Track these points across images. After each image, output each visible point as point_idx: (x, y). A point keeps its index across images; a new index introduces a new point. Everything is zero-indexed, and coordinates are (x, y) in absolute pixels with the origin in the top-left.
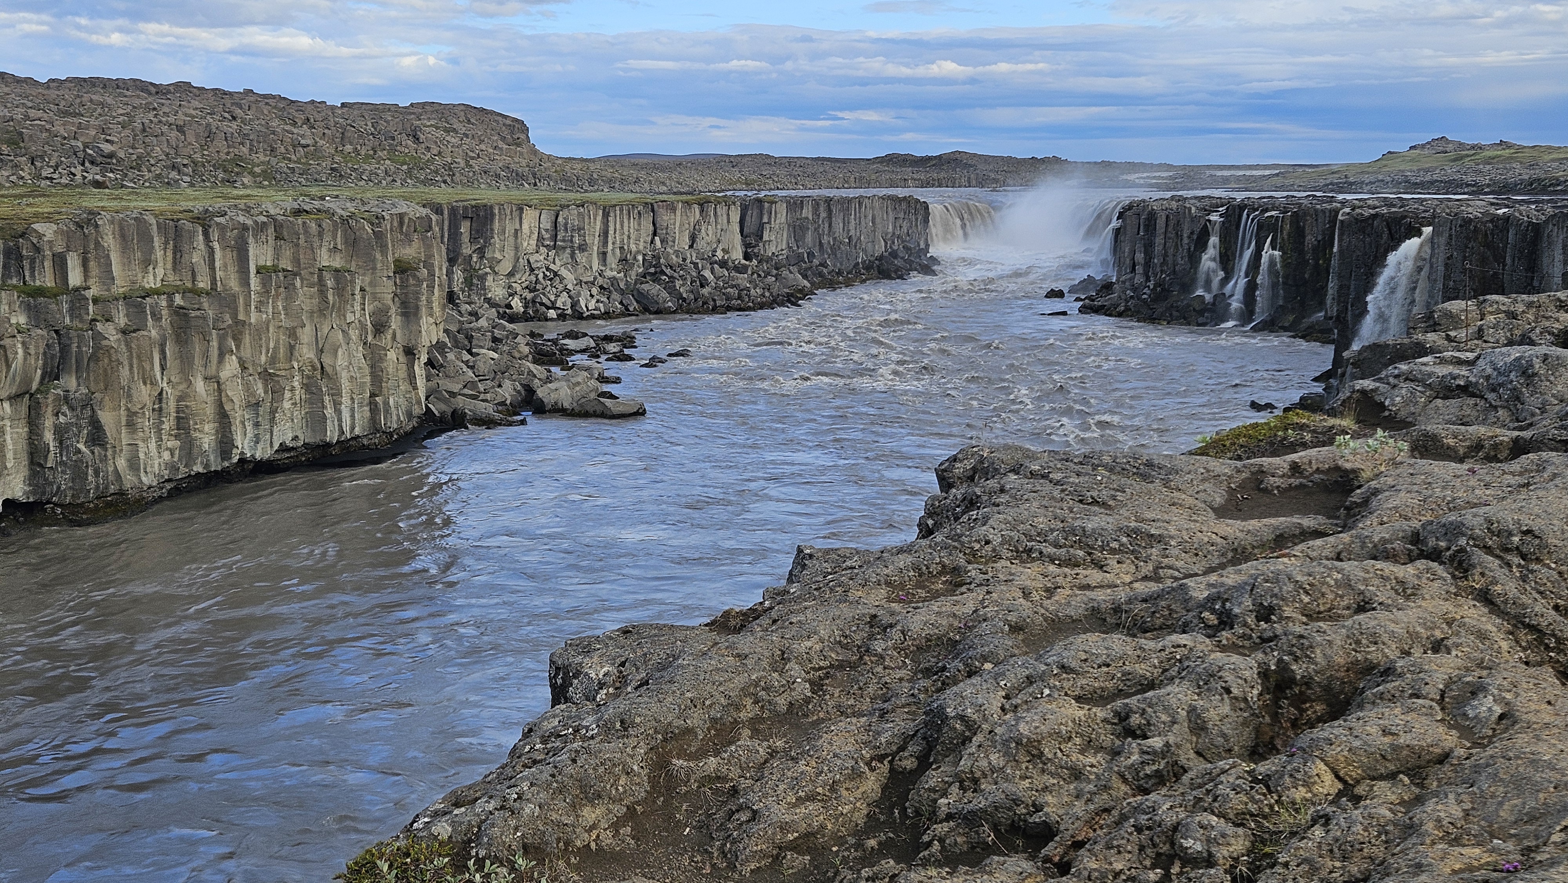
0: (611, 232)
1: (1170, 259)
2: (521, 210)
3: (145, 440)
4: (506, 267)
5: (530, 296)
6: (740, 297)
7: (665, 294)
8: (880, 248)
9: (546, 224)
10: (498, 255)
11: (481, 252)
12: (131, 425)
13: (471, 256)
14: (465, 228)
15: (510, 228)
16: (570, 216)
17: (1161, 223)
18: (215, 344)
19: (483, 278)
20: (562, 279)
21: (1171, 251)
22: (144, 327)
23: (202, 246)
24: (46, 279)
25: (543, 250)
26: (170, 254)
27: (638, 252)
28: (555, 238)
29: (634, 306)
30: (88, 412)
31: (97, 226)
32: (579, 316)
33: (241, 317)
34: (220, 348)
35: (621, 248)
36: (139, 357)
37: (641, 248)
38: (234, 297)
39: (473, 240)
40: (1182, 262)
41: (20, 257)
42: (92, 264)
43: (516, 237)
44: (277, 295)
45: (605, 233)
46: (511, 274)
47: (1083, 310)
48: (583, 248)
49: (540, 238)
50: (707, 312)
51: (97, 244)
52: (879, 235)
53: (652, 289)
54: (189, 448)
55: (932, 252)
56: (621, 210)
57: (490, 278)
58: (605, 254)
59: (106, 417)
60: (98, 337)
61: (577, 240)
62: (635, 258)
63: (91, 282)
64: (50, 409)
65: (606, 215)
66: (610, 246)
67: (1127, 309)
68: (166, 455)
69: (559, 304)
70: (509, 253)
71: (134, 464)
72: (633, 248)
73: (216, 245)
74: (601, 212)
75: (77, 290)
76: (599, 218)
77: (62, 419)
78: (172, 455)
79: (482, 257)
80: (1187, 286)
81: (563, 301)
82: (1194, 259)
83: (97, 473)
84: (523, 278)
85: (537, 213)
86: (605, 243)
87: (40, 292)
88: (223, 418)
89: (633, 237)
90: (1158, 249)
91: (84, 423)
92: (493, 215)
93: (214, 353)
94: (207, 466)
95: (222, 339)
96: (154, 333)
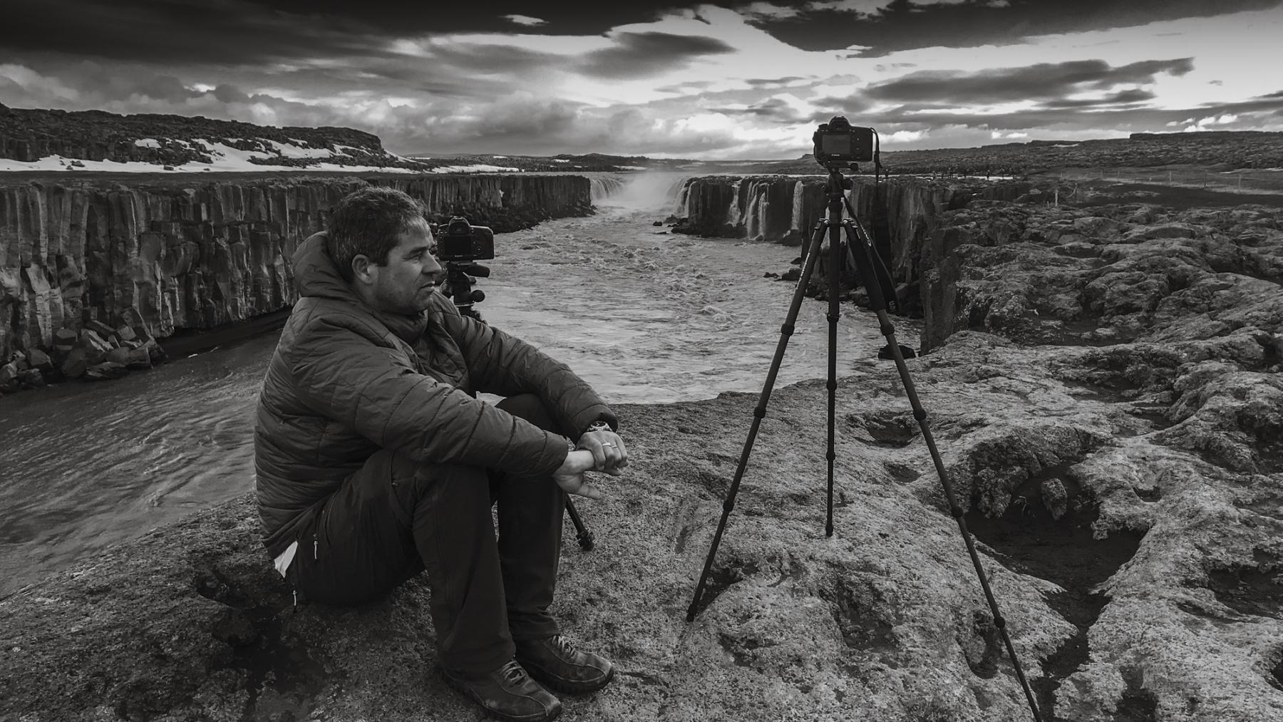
0: (437, 193)
3: (240, 297)
8: (568, 202)
12: (233, 290)
16: (417, 185)
18: (271, 249)
22: (239, 240)
23: (263, 200)
24: (190, 217)
26: (248, 203)
27: (451, 203)
30: (213, 283)
31: (214, 190)
33: (283, 235)
34: (274, 251)
36: (237, 256)
37: (453, 201)
38: (279, 226)
41: (179, 206)
42: (212, 209)
44: (299, 224)
47: (673, 231)
51: (214, 198)
52: (567, 195)
54: (260, 300)
55: (593, 203)
56: (442, 182)
59: (221, 285)
60: (218, 245)
62: (450, 206)
63: (212, 218)
64: (196, 281)
66: (437, 200)
68: (249, 305)
71: (235, 308)
73: (270, 199)
74: (432, 183)
75: (206, 222)
76: (432, 186)
77: (201, 287)
78: (252, 304)
80: (723, 219)
82: (727, 205)
83: (218, 312)
87: (188, 223)
88: (276, 286)
89: (448, 196)
91: (211, 288)
93: (271, 253)
94: (268, 310)
95: (275, 246)
96: (243, 243)
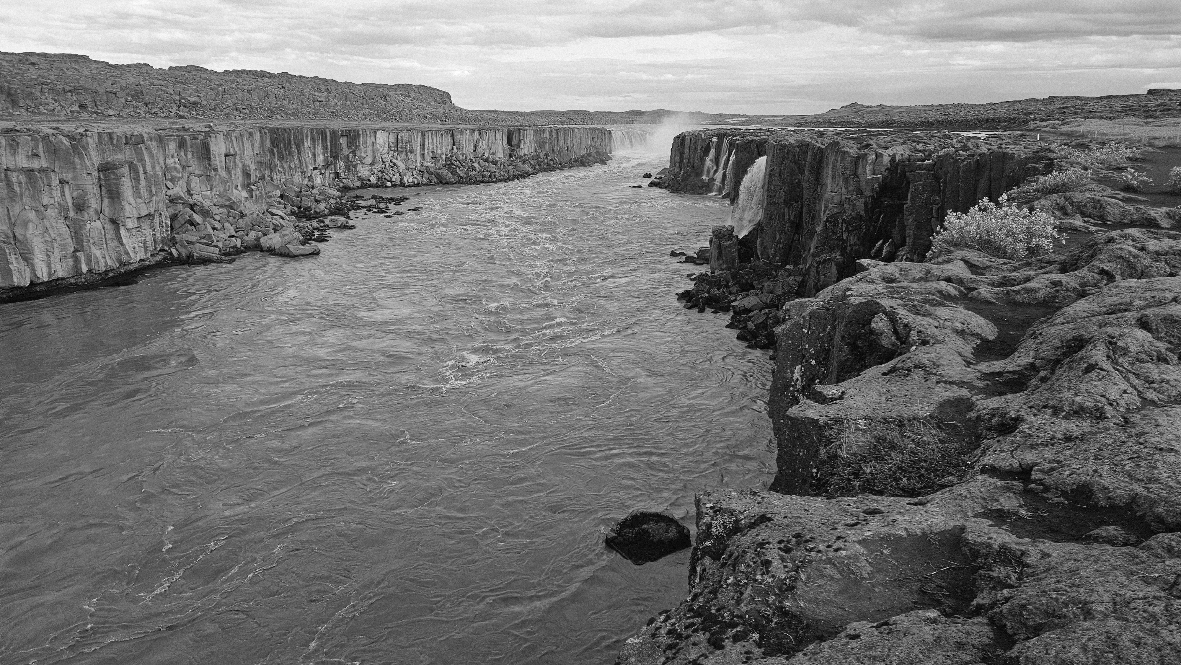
0: (426, 144)
1: (691, 160)
2: (375, 132)
4: (369, 160)
5: (380, 174)
6: (490, 176)
7: (450, 175)
8: (584, 152)
9: (392, 139)
10: (364, 155)
11: (354, 153)
13: (348, 155)
14: (343, 141)
15: (369, 141)
16: (404, 136)
17: (687, 142)
19: (355, 166)
20: (398, 167)
21: (692, 156)
25: (391, 153)
27: (443, 154)
28: (397, 146)
29: (435, 180)
32: (402, 185)
35: (433, 152)
37: (444, 151)
39: (349, 147)
40: (697, 162)
43: (373, 146)
45: (423, 145)
46: (372, 164)
47: (651, 186)
48: (411, 151)
49: (389, 147)
50: (471, 184)
52: (583, 146)
53: (445, 172)
55: (610, 154)
56: (432, 133)
57: (359, 166)
58: (423, 154)
61: (408, 148)
62: (441, 157)
65: (423, 135)
66: (426, 151)
67: (669, 185)
69: (393, 179)
70: (370, 154)
72: (439, 152)
74: (420, 134)
76: (419, 137)
79: (355, 156)
80: (699, 174)
81: (396, 178)
82: (702, 160)
84: (379, 166)
85: (387, 134)
86: (424, 149)
89: (439, 146)
90: (686, 155)
92: (359, 135)
